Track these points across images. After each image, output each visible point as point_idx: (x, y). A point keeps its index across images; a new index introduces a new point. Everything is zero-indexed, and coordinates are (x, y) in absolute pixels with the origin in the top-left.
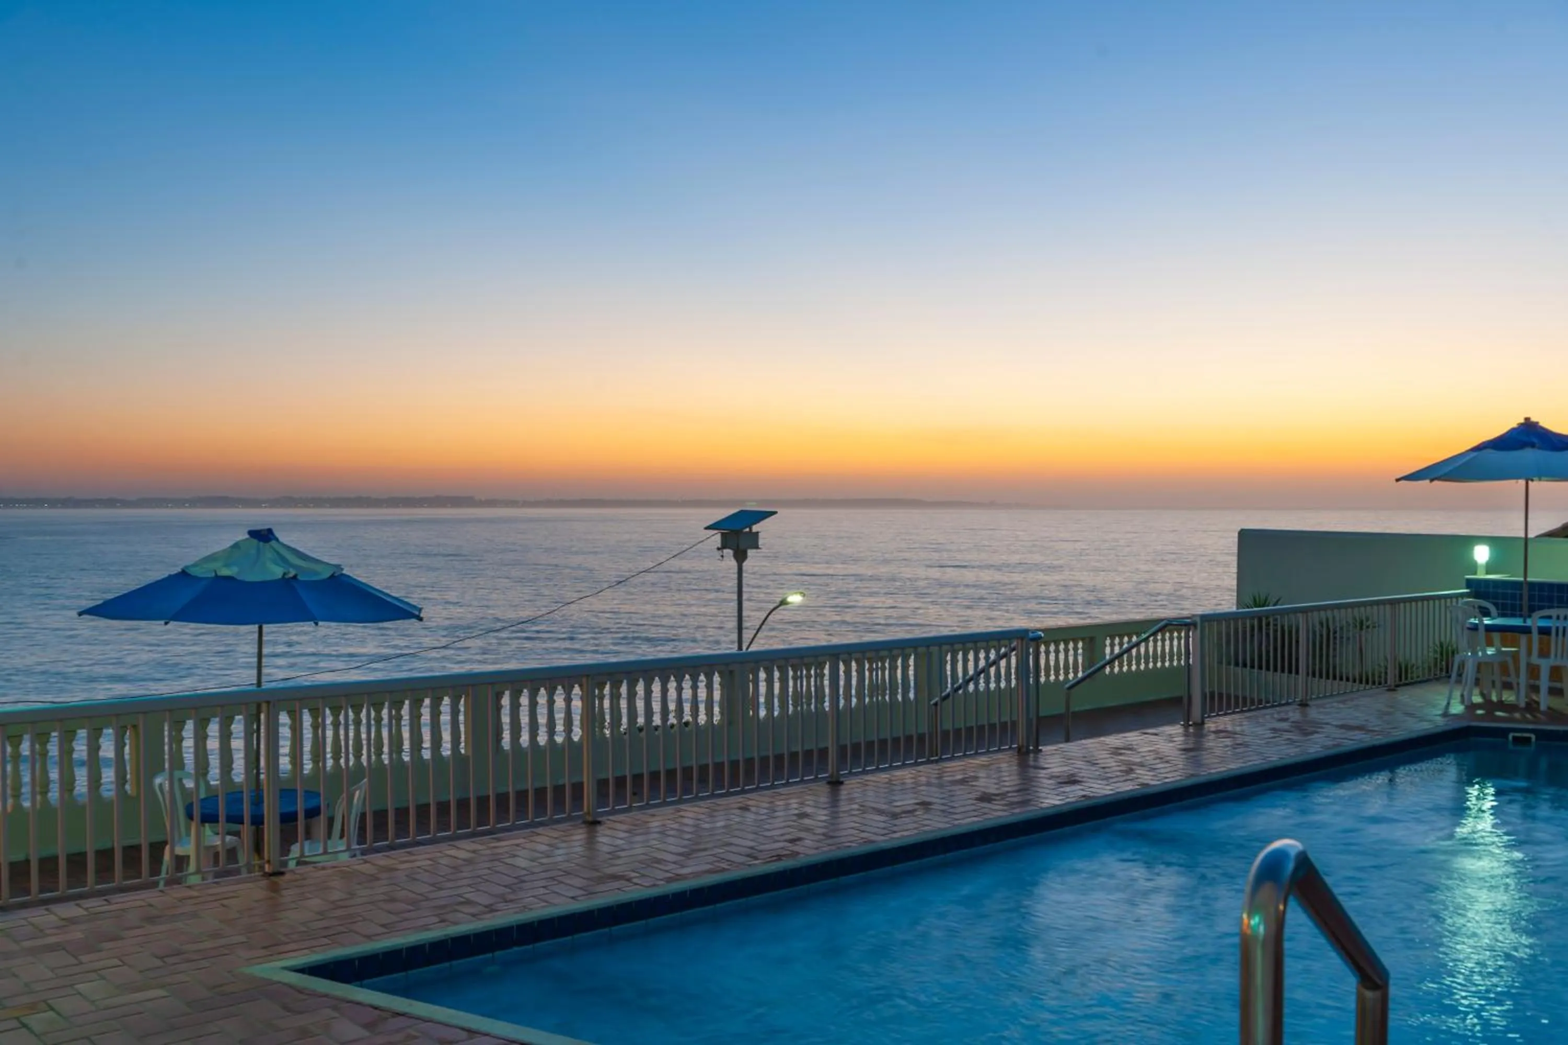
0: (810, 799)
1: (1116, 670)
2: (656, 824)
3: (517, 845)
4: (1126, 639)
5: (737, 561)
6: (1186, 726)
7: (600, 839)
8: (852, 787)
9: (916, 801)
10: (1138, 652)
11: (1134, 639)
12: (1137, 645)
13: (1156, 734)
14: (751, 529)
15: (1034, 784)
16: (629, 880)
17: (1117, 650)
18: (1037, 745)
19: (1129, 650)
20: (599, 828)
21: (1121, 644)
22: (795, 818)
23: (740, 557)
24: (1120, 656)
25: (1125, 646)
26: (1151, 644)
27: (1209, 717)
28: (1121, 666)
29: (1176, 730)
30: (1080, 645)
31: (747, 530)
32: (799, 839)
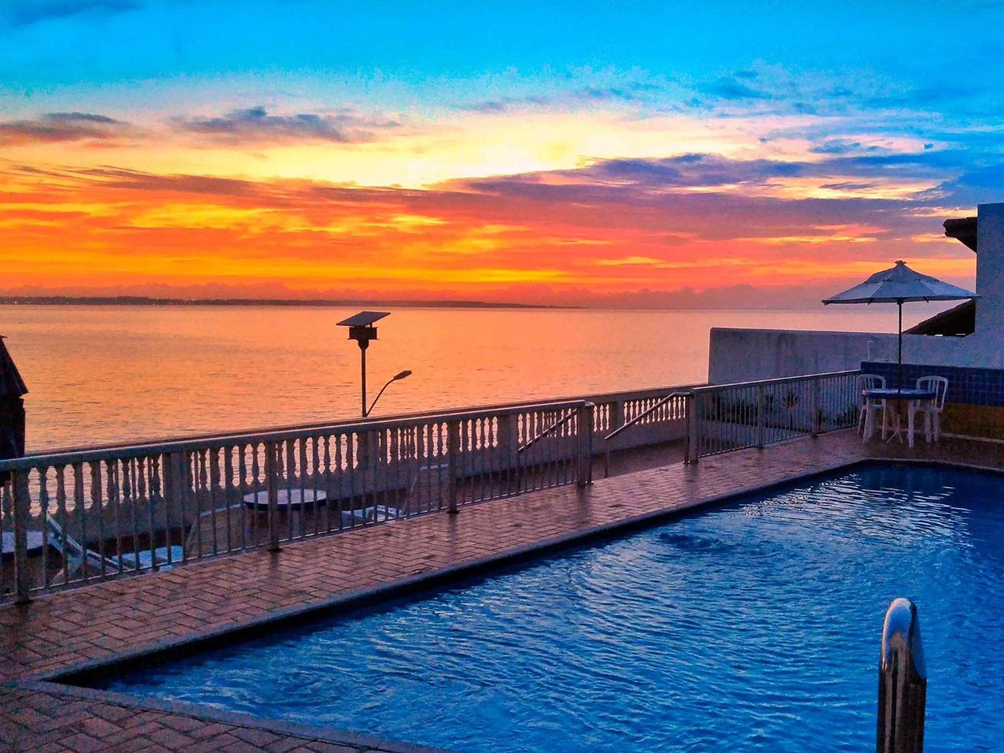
0: (435, 526)
1: (648, 421)
2: (323, 550)
3: (220, 570)
4: (654, 401)
5: (361, 348)
6: (686, 464)
7: (283, 563)
8: (465, 515)
9: (512, 524)
10: (662, 409)
11: (659, 401)
12: (661, 405)
13: (666, 470)
14: (371, 325)
15: (591, 508)
16: (309, 594)
17: (648, 409)
18: (590, 480)
19: (656, 408)
20: (281, 554)
21: (651, 404)
22: (427, 540)
23: (364, 345)
24: (651, 411)
25: (654, 405)
26: (669, 404)
27: (701, 457)
28: (651, 419)
29: (680, 466)
30: (607, 407)
31: (369, 326)
32: (433, 556)
